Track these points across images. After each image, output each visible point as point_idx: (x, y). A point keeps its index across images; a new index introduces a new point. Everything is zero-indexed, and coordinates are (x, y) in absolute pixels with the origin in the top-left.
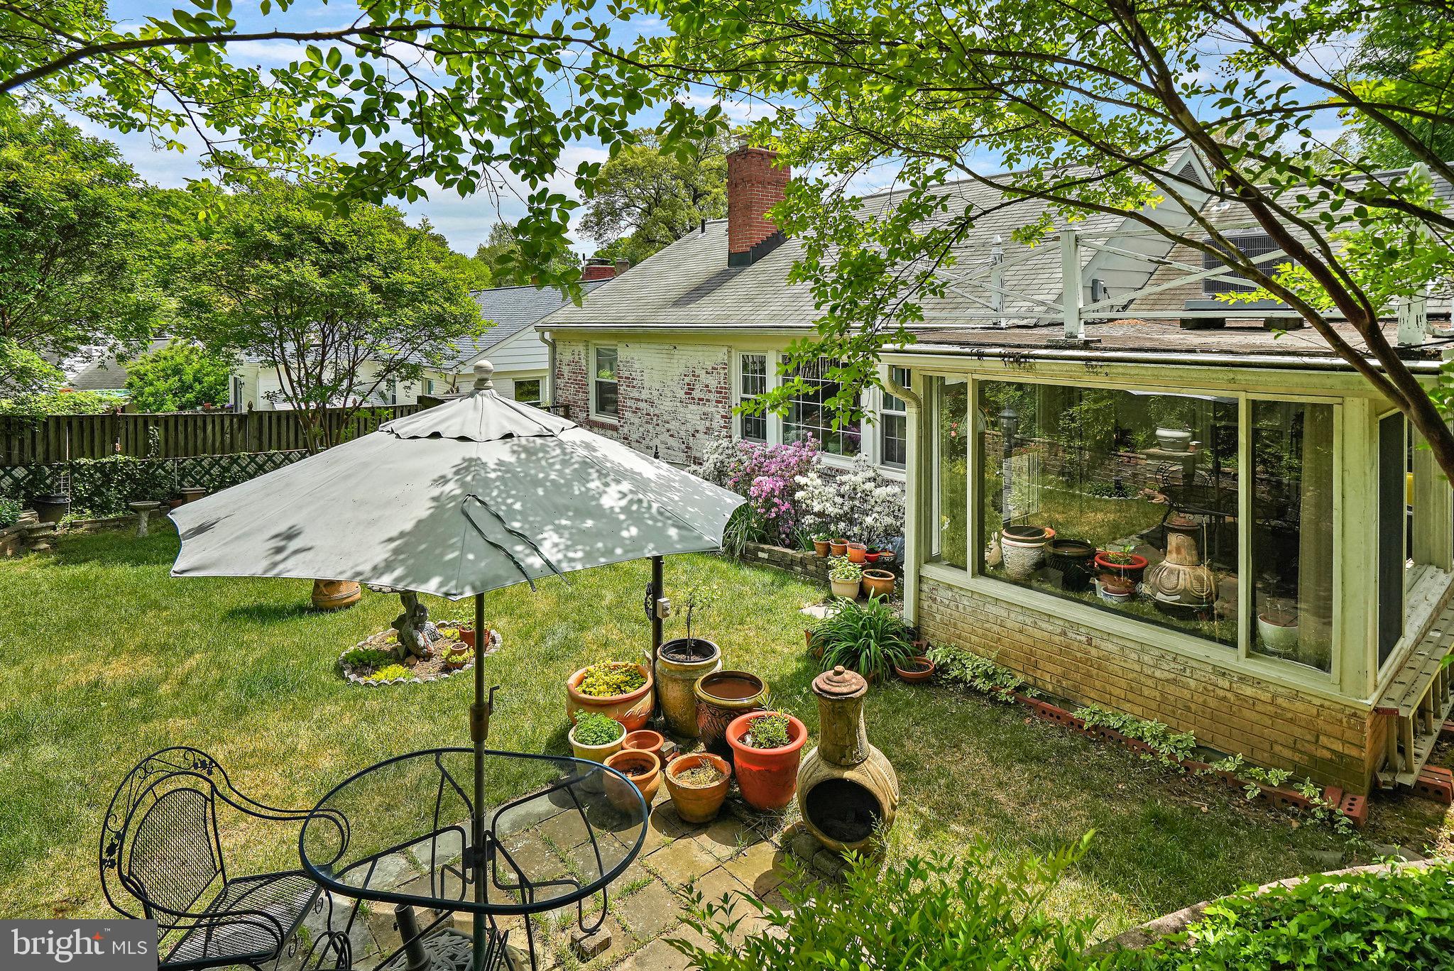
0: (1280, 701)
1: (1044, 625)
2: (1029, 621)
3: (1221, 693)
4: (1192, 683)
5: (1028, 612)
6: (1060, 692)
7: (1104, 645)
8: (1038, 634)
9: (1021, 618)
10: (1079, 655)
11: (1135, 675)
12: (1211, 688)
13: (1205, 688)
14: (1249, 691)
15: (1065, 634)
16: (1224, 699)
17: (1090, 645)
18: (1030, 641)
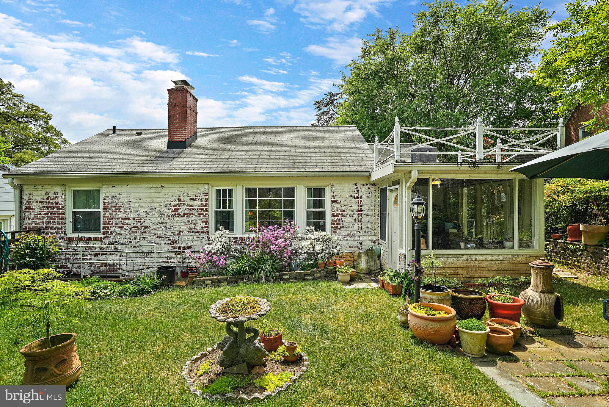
0: (527, 258)
1: (460, 259)
2: (455, 259)
3: (513, 262)
4: (506, 262)
5: (455, 256)
6: (466, 279)
7: (480, 259)
8: (458, 262)
9: (452, 259)
10: (472, 265)
11: (490, 265)
12: (511, 261)
13: (509, 262)
14: (520, 258)
15: (468, 259)
16: (514, 263)
17: (476, 260)
18: (455, 266)
